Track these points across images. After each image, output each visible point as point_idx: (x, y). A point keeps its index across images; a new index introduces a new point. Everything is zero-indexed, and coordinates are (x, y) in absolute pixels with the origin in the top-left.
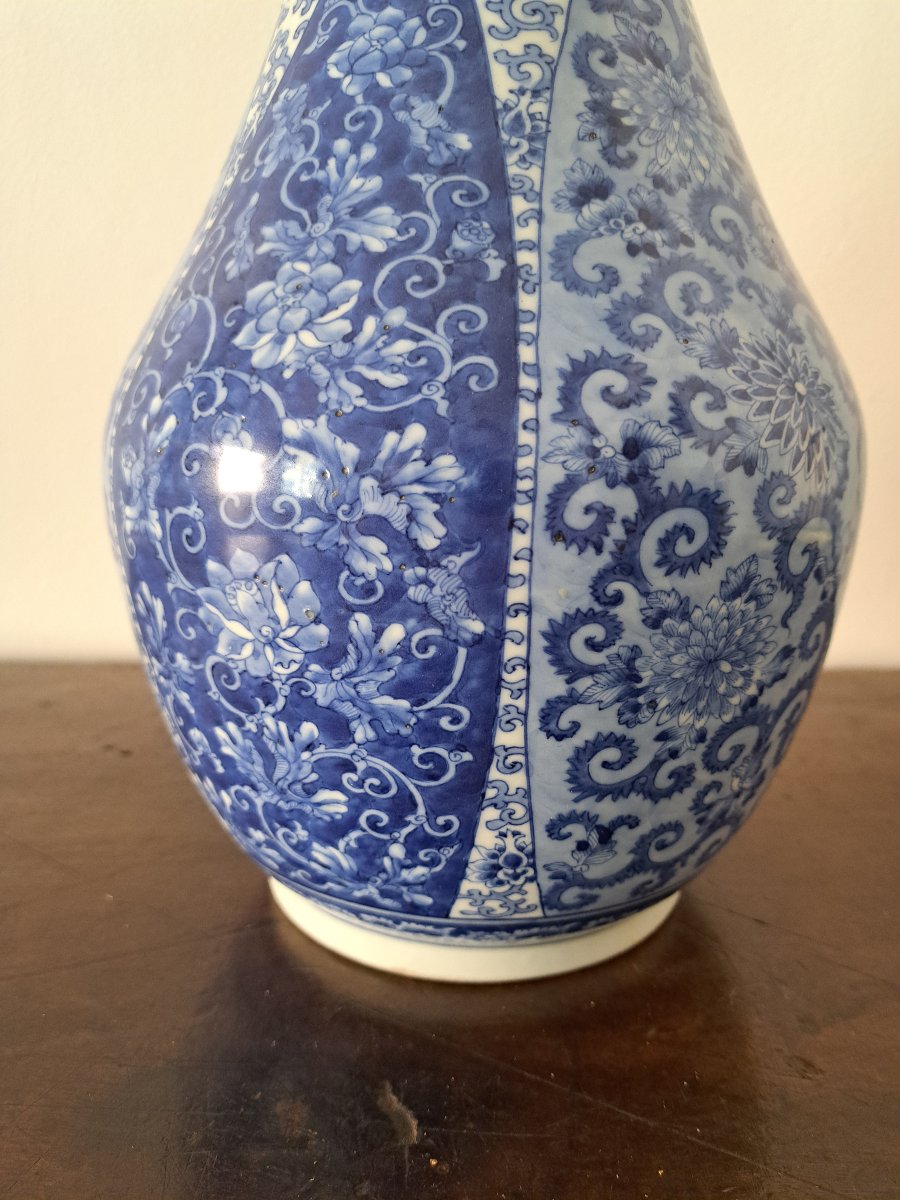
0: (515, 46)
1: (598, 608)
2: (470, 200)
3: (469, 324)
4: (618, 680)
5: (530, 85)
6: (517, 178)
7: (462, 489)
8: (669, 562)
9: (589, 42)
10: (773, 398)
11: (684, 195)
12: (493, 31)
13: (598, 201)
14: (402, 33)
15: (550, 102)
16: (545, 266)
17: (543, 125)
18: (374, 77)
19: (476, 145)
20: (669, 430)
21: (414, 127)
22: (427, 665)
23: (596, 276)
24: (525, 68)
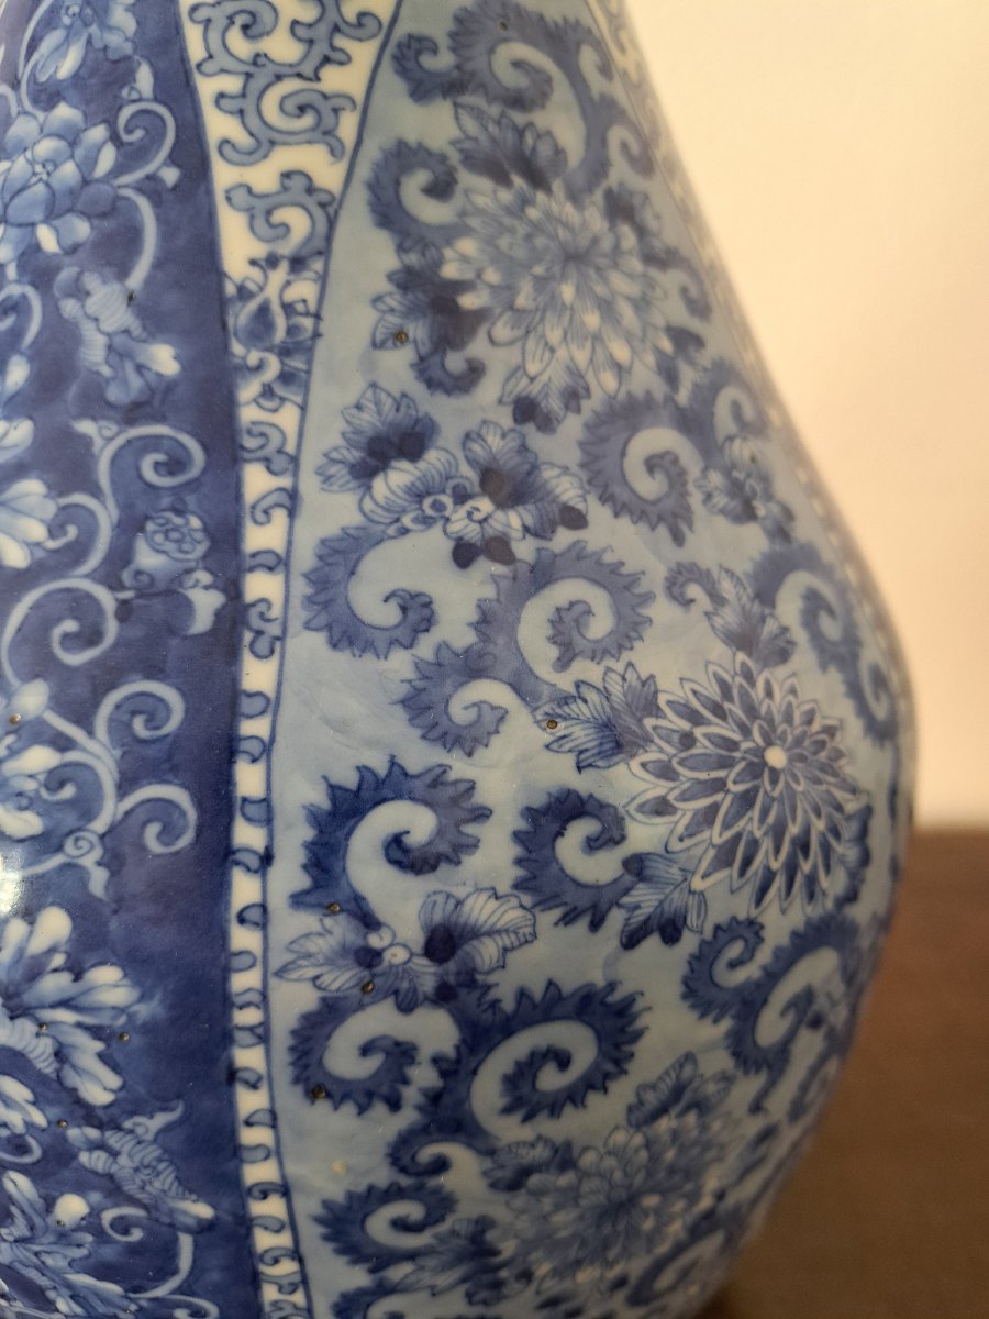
0: (264, 177)
1: (405, 1181)
2: (171, 473)
3: (152, 721)
4: (460, 1258)
5: (286, 248)
6: (256, 429)
7: (139, 1022)
8: (522, 1095)
9: (403, 156)
10: (718, 797)
11: (572, 427)
12: (227, 150)
13: (404, 464)
14: (79, 152)
15: (323, 280)
16: (296, 602)
17: (308, 323)
18: (33, 234)
19: (187, 364)
20: (514, 902)
21: (88, 330)
23: (389, 615)
24: (280, 216)
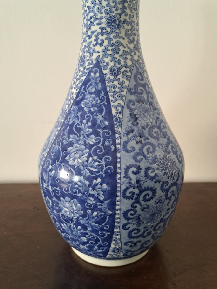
0: (116, 104)
1: (132, 209)
2: (108, 135)
3: (108, 159)
4: (137, 220)
5: (119, 111)
6: (117, 130)
7: (107, 190)
8: (145, 200)
9: (130, 101)
10: (164, 168)
11: (147, 129)
12: (112, 101)
13: (131, 134)
14: (95, 100)
15: (122, 115)
16: (122, 148)
17: (121, 119)
18: (90, 109)
19: (109, 124)
20: (144, 178)
21: (98, 120)
22: (101, 219)
23: (130, 149)
24: (118, 108)
